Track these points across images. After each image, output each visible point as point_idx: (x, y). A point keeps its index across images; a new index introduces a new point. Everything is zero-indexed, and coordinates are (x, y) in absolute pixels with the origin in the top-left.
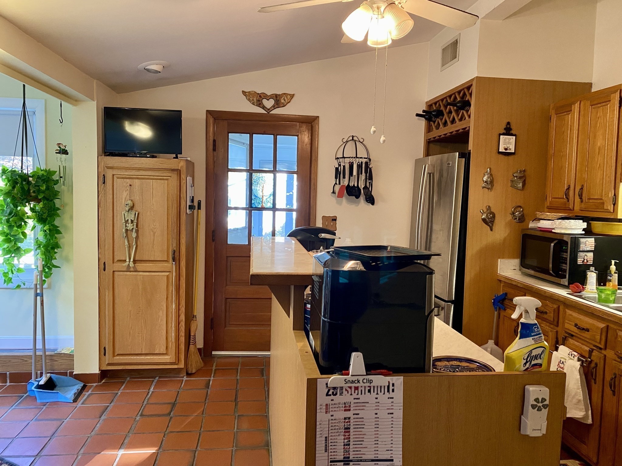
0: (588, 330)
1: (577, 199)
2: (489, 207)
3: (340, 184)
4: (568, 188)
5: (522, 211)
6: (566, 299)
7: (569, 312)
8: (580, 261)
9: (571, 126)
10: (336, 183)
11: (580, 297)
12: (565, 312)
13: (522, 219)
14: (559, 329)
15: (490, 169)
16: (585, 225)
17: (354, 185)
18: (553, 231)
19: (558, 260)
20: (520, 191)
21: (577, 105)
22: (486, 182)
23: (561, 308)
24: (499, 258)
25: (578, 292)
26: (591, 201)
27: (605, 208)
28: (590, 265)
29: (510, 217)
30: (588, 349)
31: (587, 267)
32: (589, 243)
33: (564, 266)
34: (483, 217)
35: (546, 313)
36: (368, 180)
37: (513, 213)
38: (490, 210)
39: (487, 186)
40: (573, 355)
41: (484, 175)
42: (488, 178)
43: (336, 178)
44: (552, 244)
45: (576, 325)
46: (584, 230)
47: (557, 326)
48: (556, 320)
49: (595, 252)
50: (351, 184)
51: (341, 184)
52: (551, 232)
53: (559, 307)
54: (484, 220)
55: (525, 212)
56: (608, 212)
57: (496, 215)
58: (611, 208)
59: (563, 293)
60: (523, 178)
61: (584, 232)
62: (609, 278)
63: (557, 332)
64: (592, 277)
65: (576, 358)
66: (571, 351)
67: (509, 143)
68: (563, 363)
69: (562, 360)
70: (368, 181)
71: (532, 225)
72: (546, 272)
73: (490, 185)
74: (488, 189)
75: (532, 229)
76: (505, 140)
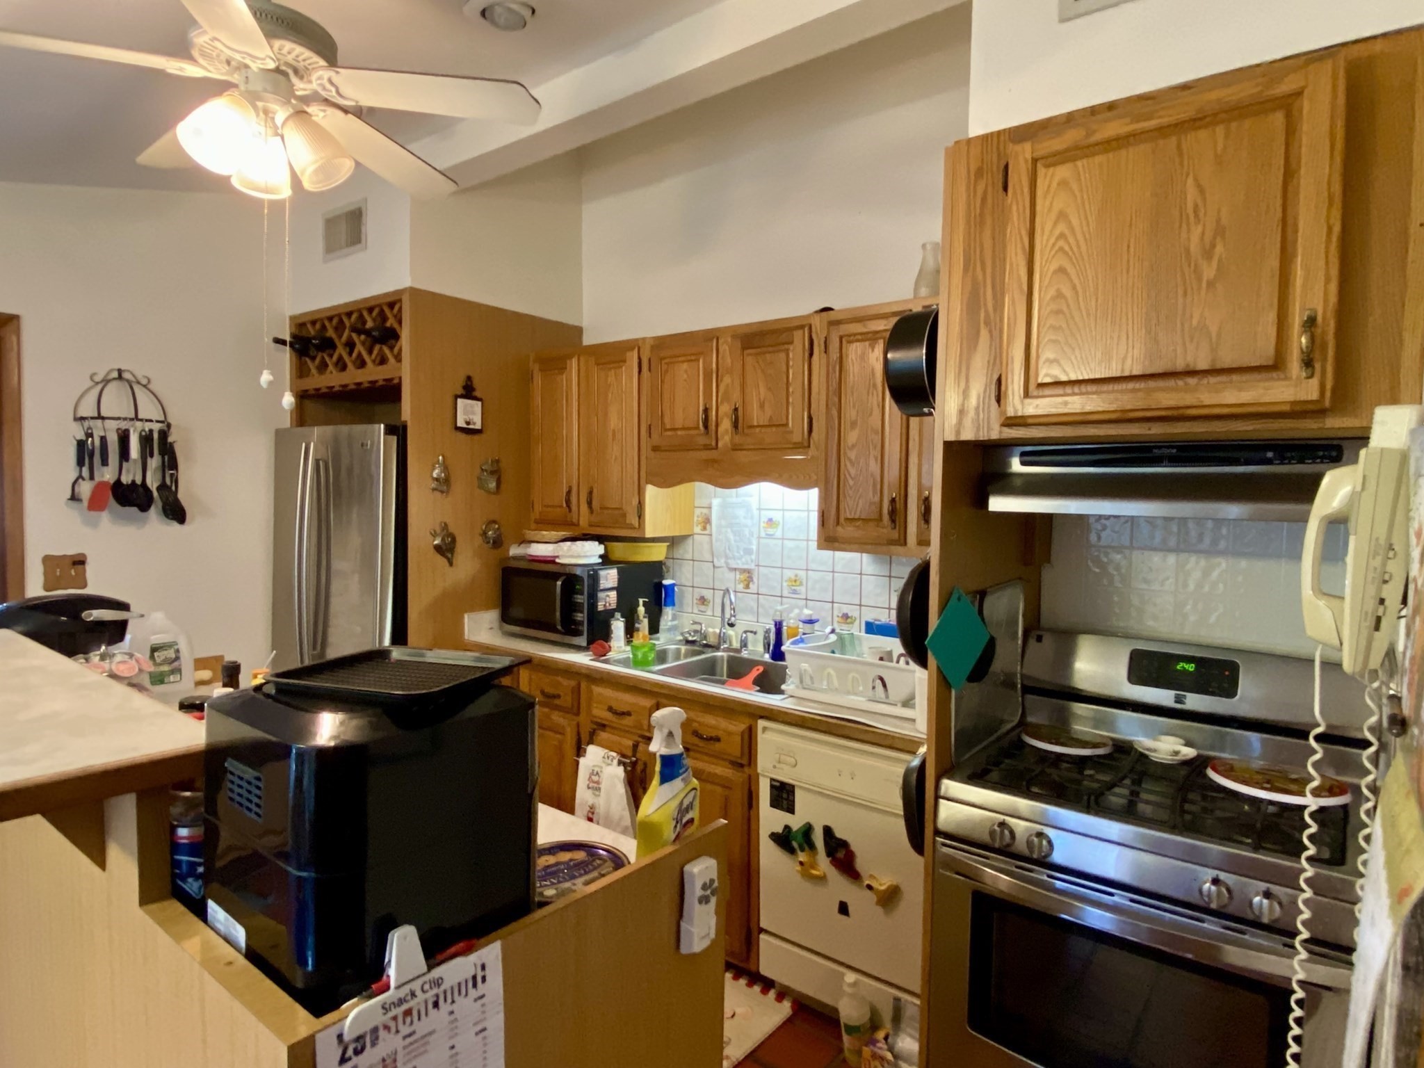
0: (629, 714)
1: (584, 507)
2: (446, 524)
3: (92, 478)
4: (569, 493)
5: (498, 529)
6: (588, 668)
7: (598, 690)
8: (600, 608)
9: (567, 392)
10: (80, 477)
11: (606, 662)
12: (591, 692)
13: (497, 543)
14: (583, 718)
15: (443, 457)
16: (600, 549)
17: (133, 482)
18: (557, 560)
19: (569, 607)
20: (493, 496)
21: (574, 361)
22: (437, 480)
23: (583, 685)
24: (466, 612)
25: (601, 654)
26: (606, 512)
27: (628, 522)
28: (614, 610)
29: (479, 540)
30: (630, 743)
31: (610, 614)
32: (610, 577)
33: (579, 617)
34: (436, 542)
35: (558, 696)
36: (167, 470)
37: (484, 533)
38: (447, 531)
39: (440, 488)
40: (610, 758)
41: (434, 469)
42: (441, 472)
43: (80, 463)
44: (559, 583)
45: (610, 709)
46: (601, 556)
47: (578, 714)
48: (576, 705)
49: (618, 589)
50: (126, 479)
51: (97, 478)
52: (553, 562)
53: (579, 685)
54: (438, 549)
55: (502, 530)
56: (632, 527)
57: (457, 539)
58: (635, 522)
59: (583, 659)
60: (496, 472)
61: (600, 561)
62: (637, 625)
63: (578, 725)
64: (618, 626)
65: (615, 762)
66: (607, 751)
67: (473, 413)
68: (597, 773)
69: (596, 769)
70: (168, 473)
71: (515, 551)
72: (551, 628)
73: (444, 485)
74: (442, 492)
75: (515, 558)
76: (465, 406)
